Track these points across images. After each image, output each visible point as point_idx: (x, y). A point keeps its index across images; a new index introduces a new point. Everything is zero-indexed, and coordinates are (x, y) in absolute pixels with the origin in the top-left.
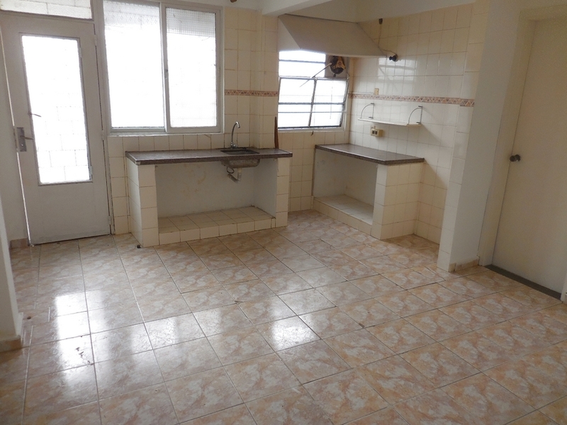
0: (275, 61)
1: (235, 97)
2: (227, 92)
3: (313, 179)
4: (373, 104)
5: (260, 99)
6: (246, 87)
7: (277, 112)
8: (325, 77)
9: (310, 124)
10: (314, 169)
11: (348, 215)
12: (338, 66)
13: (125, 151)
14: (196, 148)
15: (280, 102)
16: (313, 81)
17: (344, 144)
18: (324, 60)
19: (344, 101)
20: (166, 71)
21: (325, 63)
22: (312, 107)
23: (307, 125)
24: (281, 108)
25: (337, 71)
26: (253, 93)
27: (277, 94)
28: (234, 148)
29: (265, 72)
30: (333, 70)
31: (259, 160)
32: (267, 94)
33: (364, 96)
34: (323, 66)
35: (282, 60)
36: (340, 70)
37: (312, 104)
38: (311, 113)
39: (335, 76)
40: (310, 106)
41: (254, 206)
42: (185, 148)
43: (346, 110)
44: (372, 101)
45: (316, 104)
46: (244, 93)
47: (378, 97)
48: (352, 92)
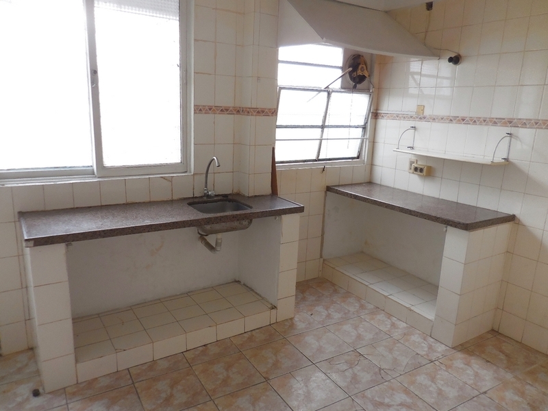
0: (272, 63)
1: (210, 116)
2: (199, 110)
3: (322, 235)
4: (414, 128)
5: (251, 120)
6: (227, 102)
7: (273, 140)
8: (342, 88)
9: (318, 156)
10: (323, 222)
11: (386, 297)
12: (359, 73)
13: (17, 210)
14: (147, 200)
15: (278, 124)
16: (326, 94)
17: (365, 183)
18: (340, 63)
19: (366, 123)
20: (94, 72)
21: (342, 68)
22: (322, 132)
23: (314, 158)
24: (279, 133)
25: (358, 80)
26: (239, 111)
27: (274, 112)
28: (208, 196)
29: (258, 78)
30: (353, 79)
31: (251, 220)
32: (260, 112)
33: (397, 117)
34: (339, 73)
35: (283, 62)
36: (361, 79)
37: (323, 127)
38: (321, 140)
39: (355, 87)
40: (320, 129)
41: (238, 282)
42: (130, 200)
43: (367, 136)
44: (412, 123)
45: (329, 127)
46: (224, 110)
47: (423, 118)
48: (377, 109)
